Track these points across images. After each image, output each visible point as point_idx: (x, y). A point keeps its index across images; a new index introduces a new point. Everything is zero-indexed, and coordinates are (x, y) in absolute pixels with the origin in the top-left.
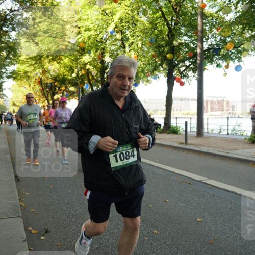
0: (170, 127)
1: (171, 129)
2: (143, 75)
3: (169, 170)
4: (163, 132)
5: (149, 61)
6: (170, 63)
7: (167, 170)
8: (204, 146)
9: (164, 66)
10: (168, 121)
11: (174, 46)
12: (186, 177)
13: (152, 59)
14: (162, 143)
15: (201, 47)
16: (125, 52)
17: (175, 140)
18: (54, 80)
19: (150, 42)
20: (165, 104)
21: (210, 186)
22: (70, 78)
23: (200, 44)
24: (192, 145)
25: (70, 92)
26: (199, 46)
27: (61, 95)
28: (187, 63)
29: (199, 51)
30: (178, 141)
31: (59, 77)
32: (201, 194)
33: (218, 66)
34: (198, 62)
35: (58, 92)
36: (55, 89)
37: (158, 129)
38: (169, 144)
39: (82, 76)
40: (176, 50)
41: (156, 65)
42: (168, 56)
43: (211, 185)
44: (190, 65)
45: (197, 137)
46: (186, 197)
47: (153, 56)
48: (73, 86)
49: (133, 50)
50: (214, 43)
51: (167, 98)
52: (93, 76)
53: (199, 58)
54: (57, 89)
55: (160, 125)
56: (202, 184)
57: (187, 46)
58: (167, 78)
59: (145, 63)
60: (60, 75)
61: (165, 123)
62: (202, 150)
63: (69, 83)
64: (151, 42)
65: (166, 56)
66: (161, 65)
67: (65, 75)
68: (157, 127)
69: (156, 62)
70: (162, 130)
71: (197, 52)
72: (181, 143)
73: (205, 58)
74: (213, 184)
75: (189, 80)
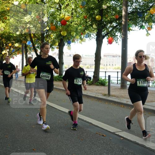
0: (99, 80)
1: (99, 81)
2: (75, 34)
3: (87, 121)
4: (92, 84)
5: (80, 21)
6: (99, 24)
7: (86, 121)
8: (124, 98)
9: (94, 26)
10: (97, 74)
11: (103, 9)
12: (101, 128)
13: (83, 20)
14: (88, 94)
15: (125, 10)
16: (61, 13)
17: (100, 92)
18: (0, 37)
19: (81, 5)
20: (95, 59)
21: (122, 139)
22: (15, 35)
23: (124, 7)
24: (115, 96)
25: (16, 48)
26: (124, 9)
27: (8, 50)
28: (114, 24)
29: (123, 13)
30: (103, 92)
31: (5, 35)
32: (111, 147)
33: (142, 27)
34: (123, 23)
35: (5, 48)
36: (3, 45)
37: (88, 81)
38: (94, 96)
39: (25, 34)
40: (104, 12)
41: (86, 25)
42: (97, 17)
43: (123, 137)
44: (117, 26)
45: (121, 89)
46: (95, 151)
47: (84, 17)
48: (17, 42)
49: (68, 11)
50: (138, 7)
51: (95, 54)
52: (34, 34)
53: (123, 20)
54: (5, 45)
55: (90, 78)
56: (115, 136)
57: (114, 9)
58: (96, 37)
59: (77, 23)
60: (6, 32)
61: (94, 76)
62: (122, 102)
63: (14, 40)
64: (83, 5)
65: (95, 18)
66: (91, 25)
67: (11, 33)
68: (88, 80)
69: (87, 22)
70: (92, 82)
71: (122, 15)
72: (105, 95)
73: (130, 20)
74: (125, 137)
75: (116, 39)
